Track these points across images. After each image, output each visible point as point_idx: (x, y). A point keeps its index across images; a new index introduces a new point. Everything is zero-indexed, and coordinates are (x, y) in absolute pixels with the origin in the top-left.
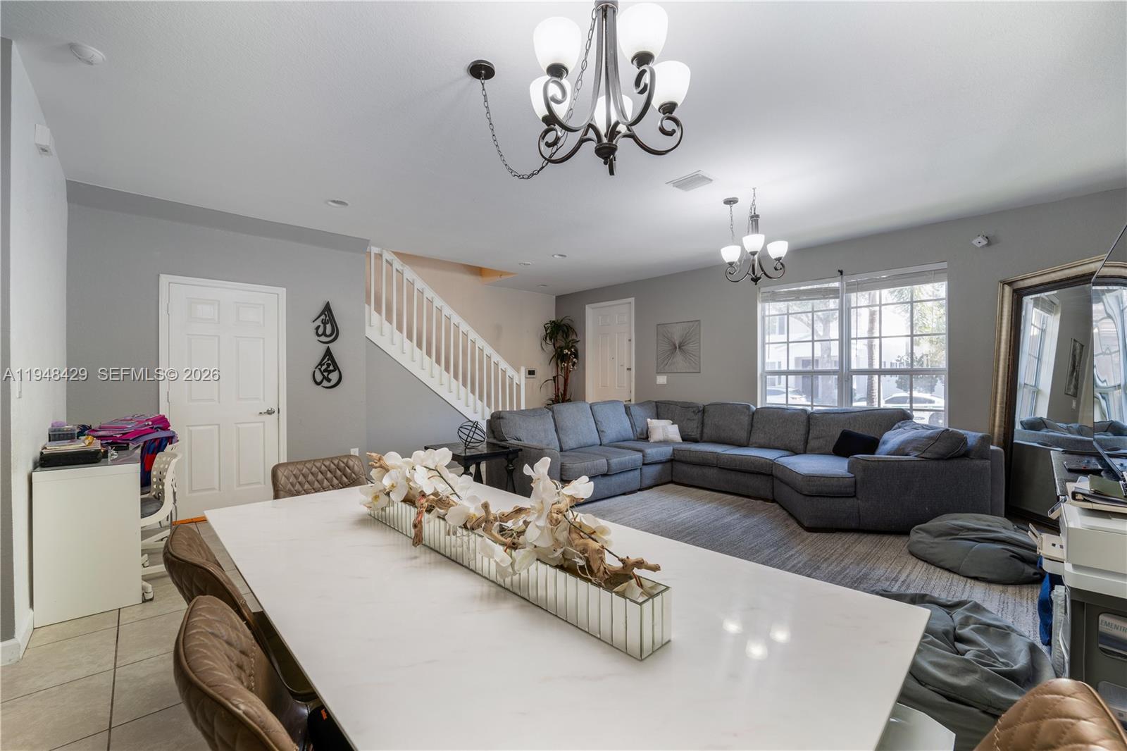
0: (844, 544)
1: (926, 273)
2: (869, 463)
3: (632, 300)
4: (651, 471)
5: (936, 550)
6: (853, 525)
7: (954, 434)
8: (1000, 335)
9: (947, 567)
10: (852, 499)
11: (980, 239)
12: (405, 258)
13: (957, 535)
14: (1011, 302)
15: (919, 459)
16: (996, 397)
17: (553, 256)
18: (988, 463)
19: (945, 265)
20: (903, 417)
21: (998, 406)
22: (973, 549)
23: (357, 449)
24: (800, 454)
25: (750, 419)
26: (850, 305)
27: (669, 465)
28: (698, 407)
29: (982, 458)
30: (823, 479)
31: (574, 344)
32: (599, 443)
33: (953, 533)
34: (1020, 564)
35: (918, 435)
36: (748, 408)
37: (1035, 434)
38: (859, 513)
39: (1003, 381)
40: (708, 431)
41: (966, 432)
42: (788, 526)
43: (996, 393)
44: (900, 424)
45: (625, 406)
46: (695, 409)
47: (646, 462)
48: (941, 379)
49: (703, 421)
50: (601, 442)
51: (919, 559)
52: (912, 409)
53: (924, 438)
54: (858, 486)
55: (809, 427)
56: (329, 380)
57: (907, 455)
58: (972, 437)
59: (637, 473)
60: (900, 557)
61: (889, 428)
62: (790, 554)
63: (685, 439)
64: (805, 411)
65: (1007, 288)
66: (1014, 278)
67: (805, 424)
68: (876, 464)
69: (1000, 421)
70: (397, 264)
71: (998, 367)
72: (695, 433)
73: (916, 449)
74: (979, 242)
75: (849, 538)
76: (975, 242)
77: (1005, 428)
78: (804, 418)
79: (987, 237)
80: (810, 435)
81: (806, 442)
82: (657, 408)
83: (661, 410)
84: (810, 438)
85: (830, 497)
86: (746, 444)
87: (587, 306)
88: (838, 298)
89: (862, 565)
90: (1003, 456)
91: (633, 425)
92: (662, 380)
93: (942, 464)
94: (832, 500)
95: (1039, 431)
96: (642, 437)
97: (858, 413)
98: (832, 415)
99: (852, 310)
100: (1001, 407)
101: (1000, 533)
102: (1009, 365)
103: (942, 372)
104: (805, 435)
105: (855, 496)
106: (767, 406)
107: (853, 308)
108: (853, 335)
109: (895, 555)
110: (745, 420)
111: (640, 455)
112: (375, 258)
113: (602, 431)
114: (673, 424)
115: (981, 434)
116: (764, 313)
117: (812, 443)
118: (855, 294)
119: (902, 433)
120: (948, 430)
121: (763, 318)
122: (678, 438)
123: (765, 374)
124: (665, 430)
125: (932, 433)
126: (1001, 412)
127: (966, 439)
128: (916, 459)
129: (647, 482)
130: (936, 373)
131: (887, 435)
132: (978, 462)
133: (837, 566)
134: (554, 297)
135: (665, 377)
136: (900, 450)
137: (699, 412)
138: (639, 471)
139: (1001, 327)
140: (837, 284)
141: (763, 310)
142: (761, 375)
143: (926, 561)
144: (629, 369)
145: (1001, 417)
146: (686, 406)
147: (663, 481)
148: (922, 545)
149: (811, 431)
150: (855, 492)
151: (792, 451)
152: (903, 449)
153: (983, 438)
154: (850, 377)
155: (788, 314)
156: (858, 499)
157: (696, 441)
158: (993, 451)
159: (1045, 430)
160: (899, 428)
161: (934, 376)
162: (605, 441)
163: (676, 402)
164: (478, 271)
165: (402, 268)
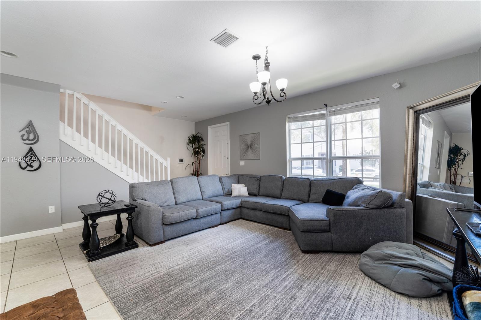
0: (322, 263)
1: (369, 104)
2: (337, 212)
3: (228, 123)
4: (227, 214)
5: (375, 271)
6: (329, 249)
7: (385, 193)
8: (408, 136)
9: (382, 284)
10: (328, 233)
11: (396, 84)
12: (91, 97)
13: (388, 260)
14: (413, 118)
15: (366, 209)
16: (406, 171)
17: (176, 97)
18: (404, 210)
19: (378, 100)
20: (357, 182)
21: (408, 176)
22: (399, 273)
23: (53, 207)
24: (306, 202)
25: (282, 183)
26: (331, 123)
27: (239, 209)
28: (257, 177)
29: (401, 207)
30: (311, 222)
31: (203, 146)
32: (202, 198)
33: (386, 259)
34: (429, 284)
35: (365, 194)
36: (281, 177)
37: (426, 190)
38: (332, 241)
39: (410, 162)
40: (262, 191)
41: (392, 191)
42: (293, 249)
43: (406, 168)
44: (356, 186)
45: (219, 177)
46: (256, 178)
47: (223, 209)
48: (378, 161)
49: (260, 185)
50: (203, 198)
51: (366, 275)
52: (363, 178)
53: (368, 195)
54: (331, 225)
55: (311, 188)
56: (32, 167)
57: (359, 206)
58: (395, 194)
59: (218, 216)
60: (355, 273)
61: (351, 189)
62: (287, 274)
63: (250, 194)
64: (308, 179)
65: (411, 111)
66: (415, 105)
67: (308, 186)
68: (341, 212)
69: (409, 184)
70: (84, 100)
71: (407, 154)
72: (256, 192)
73: (364, 202)
74: (396, 85)
75: (326, 257)
76: (394, 86)
77: (411, 188)
78: (308, 183)
79: (400, 83)
80: (311, 192)
81: (309, 196)
82: (239, 178)
83: (239, 179)
84: (311, 193)
85: (315, 232)
86: (280, 197)
87: (208, 127)
88: (325, 119)
89: (330, 283)
90: (412, 204)
91: (223, 188)
92: (242, 163)
93: (379, 211)
94: (316, 234)
95: (428, 188)
96: (228, 194)
97: (335, 180)
98: (322, 181)
99: (332, 125)
100: (410, 176)
101: (415, 260)
102: (413, 153)
103: (378, 158)
104: (309, 192)
105: (329, 231)
106: (292, 176)
107: (332, 124)
108: (333, 139)
109: (351, 272)
110: (280, 184)
111: (220, 205)
112: (68, 96)
113: (204, 192)
114: (245, 186)
115: (400, 193)
116: (290, 128)
117: (312, 197)
118: (333, 116)
119: (357, 192)
120: (381, 191)
121: (289, 131)
122: (246, 194)
123: (291, 160)
124: (240, 190)
125: (372, 193)
126: (409, 179)
127: (392, 196)
128: (364, 208)
129: (225, 220)
130: (375, 158)
131: (350, 193)
132: (399, 210)
133: (314, 284)
134: (194, 123)
135: (244, 162)
136: (355, 203)
137: (257, 180)
138: (219, 214)
139: (408, 132)
140: (325, 112)
141: (289, 127)
142: (289, 160)
143: (370, 277)
144: (228, 158)
145: (409, 182)
146: (252, 177)
147: (236, 218)
148: (368, 267)
149: (311, 190)
150: (330, 229)
151: (302, 201)
152: (357, 202)
153: (401, 195)
154: (331, 161)
155: (301, 129)
156: (331, 233)
157: (256, 195)
158: (407, 202)
159: (431, 188)
160: (356, 188)
161: (375, 160)
162: (205, 197)
163: (247, 175)
164: (148, 108)
165: (88, 103)
